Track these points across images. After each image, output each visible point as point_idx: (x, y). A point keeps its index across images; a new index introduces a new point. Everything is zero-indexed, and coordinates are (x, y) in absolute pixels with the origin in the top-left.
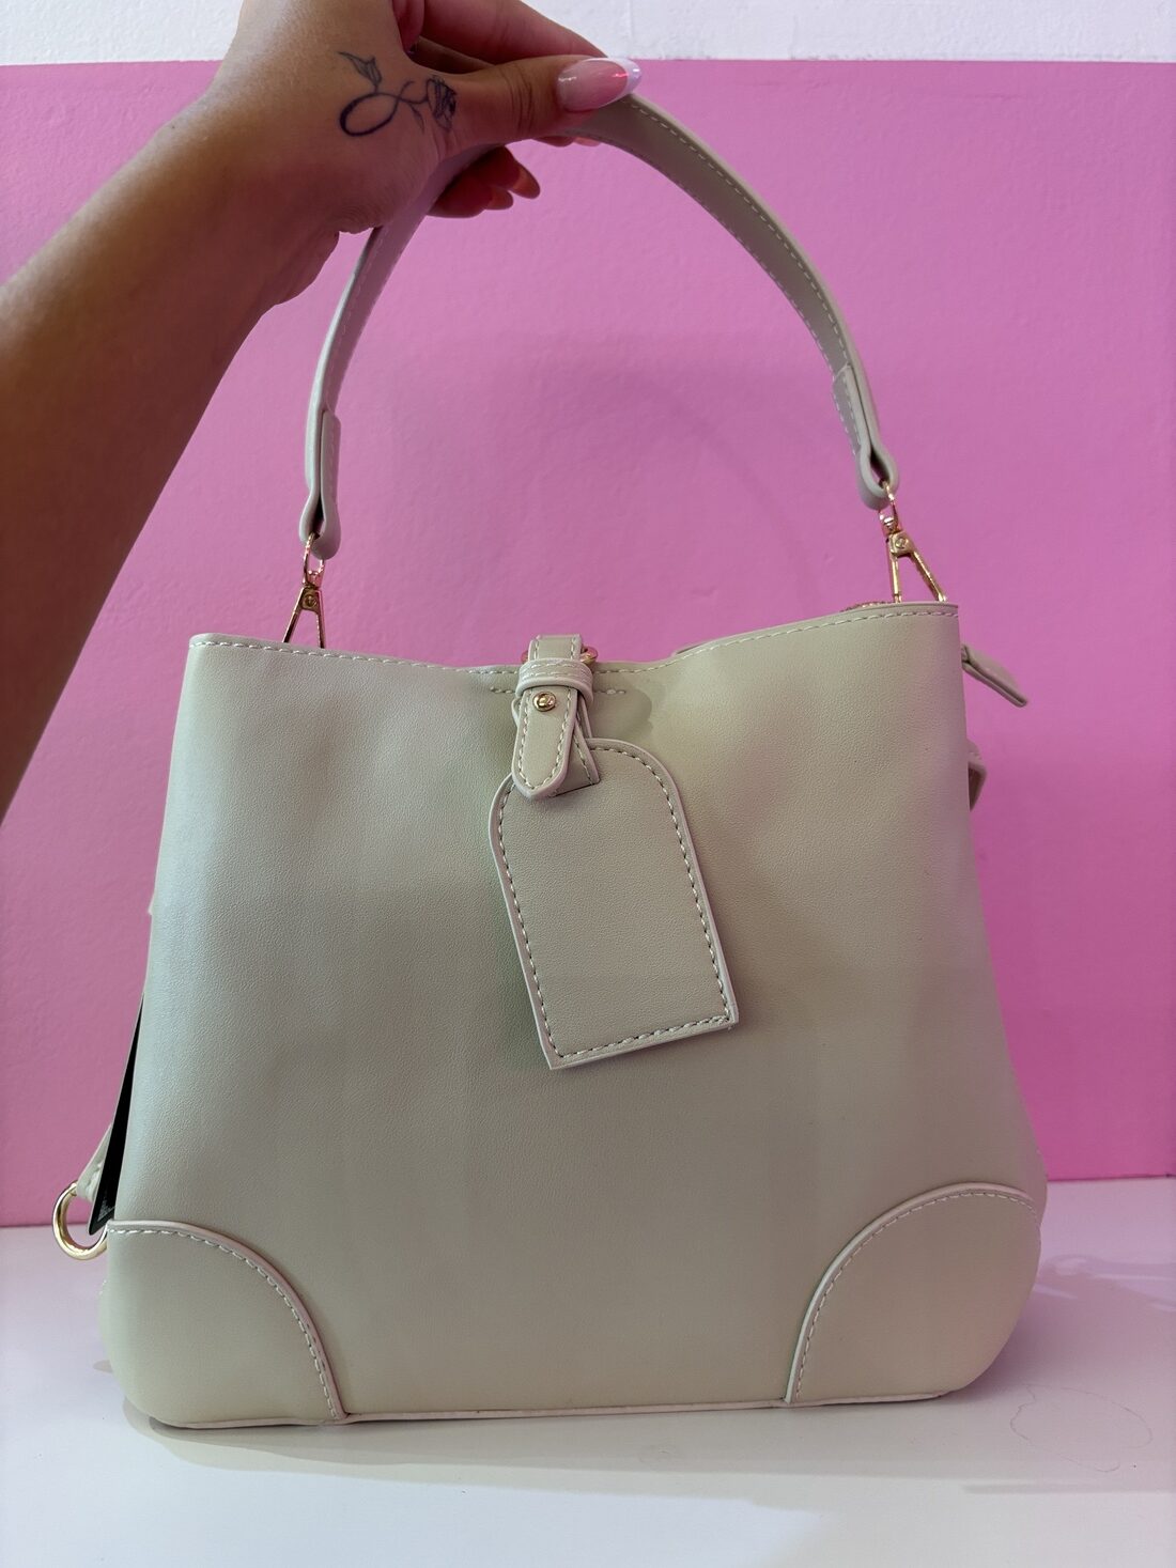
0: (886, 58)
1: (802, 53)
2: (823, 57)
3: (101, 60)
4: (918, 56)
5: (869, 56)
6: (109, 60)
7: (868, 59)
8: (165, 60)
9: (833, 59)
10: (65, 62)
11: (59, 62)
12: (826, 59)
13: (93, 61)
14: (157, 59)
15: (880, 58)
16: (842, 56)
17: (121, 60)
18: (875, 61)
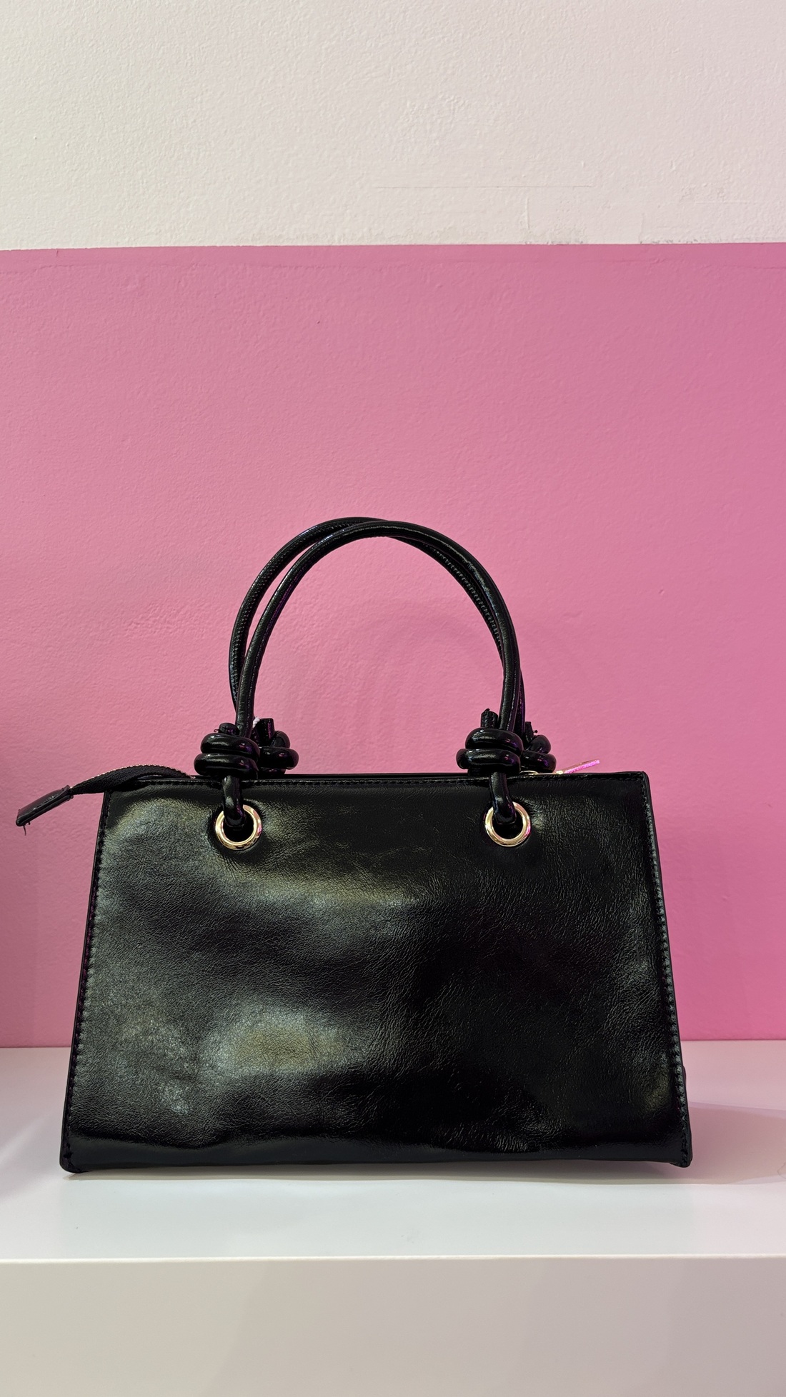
0: (707, 242)
1: (647, 239)
2: (661, 243)
3: (163, 246)
4: (730, 241)
5: (695, 240)
6: (168, 245)
7: (694, 242)
8: (206, 245)
9: (670, 243)
10: (138, 246)
11: (134, 246)
12: (665, 243)
13: (157, 246)
14: (201, 245)
15: (703, 242)
16: (676, 242)
17: (176, 245)
18: (699, 244)
